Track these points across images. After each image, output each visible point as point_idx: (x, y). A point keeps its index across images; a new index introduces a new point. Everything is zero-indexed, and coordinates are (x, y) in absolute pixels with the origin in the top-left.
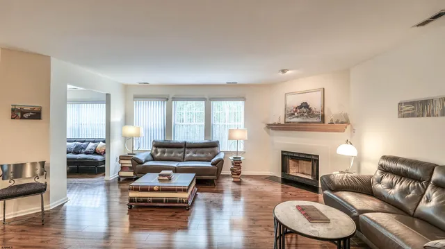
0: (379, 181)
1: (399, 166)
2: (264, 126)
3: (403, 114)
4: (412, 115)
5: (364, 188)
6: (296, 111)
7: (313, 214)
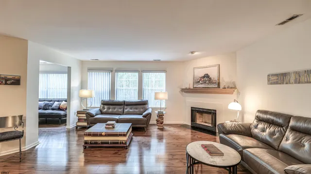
0: (256, 127)
1: (269, 116)
2: (179, 90)
3: (271, 82)
4: (277, 83)
5: (246, 132)
6: (201, 80)
7: (212, 150)
